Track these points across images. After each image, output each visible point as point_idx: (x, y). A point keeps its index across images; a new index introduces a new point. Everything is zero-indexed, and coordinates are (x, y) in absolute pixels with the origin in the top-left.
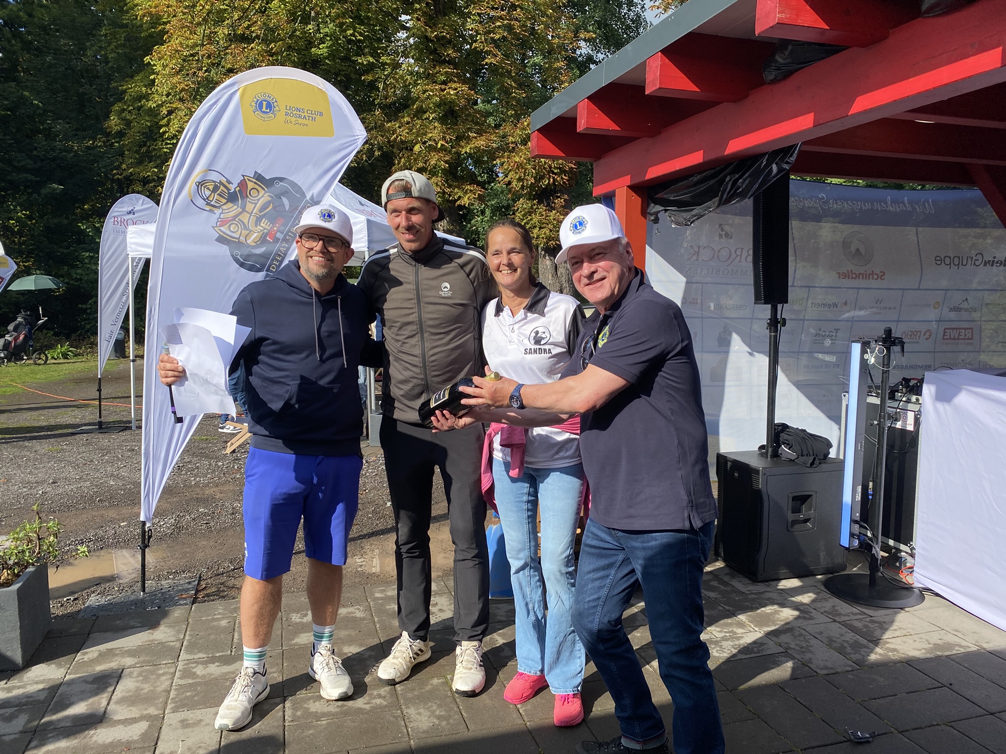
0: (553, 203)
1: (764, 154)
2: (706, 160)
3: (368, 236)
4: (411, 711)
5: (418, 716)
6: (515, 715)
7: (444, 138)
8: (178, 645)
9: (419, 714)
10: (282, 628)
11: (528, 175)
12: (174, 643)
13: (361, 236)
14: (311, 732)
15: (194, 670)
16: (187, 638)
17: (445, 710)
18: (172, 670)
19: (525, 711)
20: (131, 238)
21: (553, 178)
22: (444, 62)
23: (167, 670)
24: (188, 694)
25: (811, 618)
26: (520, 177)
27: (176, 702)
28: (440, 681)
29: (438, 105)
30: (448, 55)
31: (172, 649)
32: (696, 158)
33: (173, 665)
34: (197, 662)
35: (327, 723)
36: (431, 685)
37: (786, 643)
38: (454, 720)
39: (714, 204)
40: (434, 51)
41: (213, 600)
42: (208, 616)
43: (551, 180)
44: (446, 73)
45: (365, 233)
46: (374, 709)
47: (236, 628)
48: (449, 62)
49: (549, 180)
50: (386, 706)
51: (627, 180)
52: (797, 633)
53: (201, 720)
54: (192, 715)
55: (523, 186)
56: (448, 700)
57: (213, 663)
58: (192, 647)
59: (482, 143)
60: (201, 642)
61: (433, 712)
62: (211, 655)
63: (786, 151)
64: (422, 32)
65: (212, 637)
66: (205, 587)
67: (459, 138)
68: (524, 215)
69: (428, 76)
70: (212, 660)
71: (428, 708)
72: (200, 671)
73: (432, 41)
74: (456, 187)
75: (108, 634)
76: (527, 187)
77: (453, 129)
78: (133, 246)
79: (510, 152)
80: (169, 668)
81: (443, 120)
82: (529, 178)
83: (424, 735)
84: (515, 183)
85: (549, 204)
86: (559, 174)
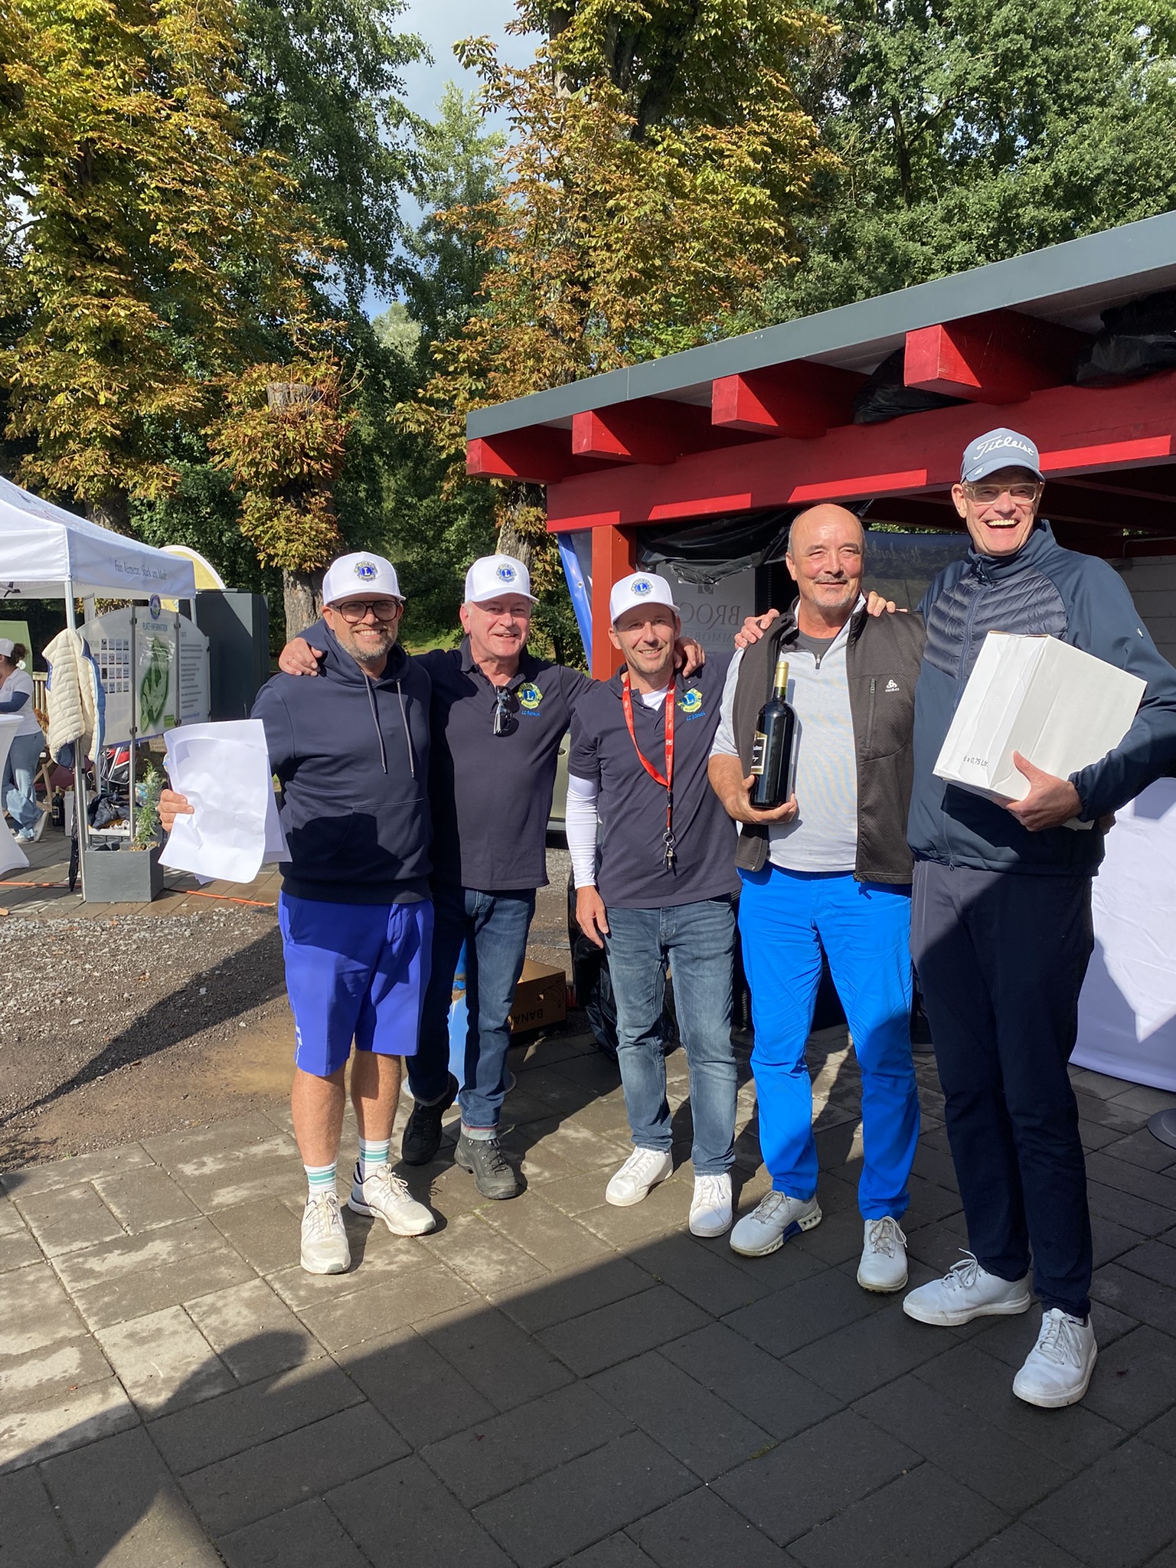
0: (305, 502)
2: (755, 506)
3: (70, 557)
4: (458, 1261)
5: (472, 1267)
6: (596, 1243)
7: (109, 388)
8: (27, 1237)
9: (471, 1263)
10: (180, 1187)
11: (267, 457)
12: (17, 1235)
13: (58, 556)
14: (339, 1313)
15: (87, 1266)
16: (32, 1224)
17: (502, 1253)
18: (48, 1272)
19: (605, 1235)
21: (308, 465)
22: (102, 259)
23: (39, 1274)
24: (106, 1299)
26: (253, 460)
27: (96, 1314)
28: (469, 1218)
29: (95, 332)
30: (108, 249)
31: (19, 1243)
32: (741, 502)
33: (44, 1265)
34: (84, 1254)
35: (354, 1298)
36: (461, 1225)
38: (523, 1262)
40: (82, 239)
41: (19, 1166)
42: (40, 1188)
43: (305, 467)
44: (105, 278)
45: (65, 551)
46: (405, 1268)
47: (105, 1199)
48: (109, 262)
49: (301, 468)
50: (419, 1263)
51: (615, 517)
53: (159, 1330)
54: (139, 1326)
55: (257, 473)
56: (498, 1240)
57: (111, 1252)
58: (53, 1236)
59: (178, 400)
60: (61, 1226)
61: (488, 1258)
62: (96, 1242)
64: (61, 206)
65: (75, 1216)
67: (134, 388)
68: (257, 520)
69: (70, 280)
70: (103, 1249)
71: (477, 1255)
72: (94, 1264)
73: (75, 221)
74: (127, 466)
76: (265, 475)
77: (123, 373)
79: (232, 418)
80: (39, 1270)
82: (269, 461)
83: (498, 1288)
84: (243, 469)
85: (299, 503)
86: (317, 460)
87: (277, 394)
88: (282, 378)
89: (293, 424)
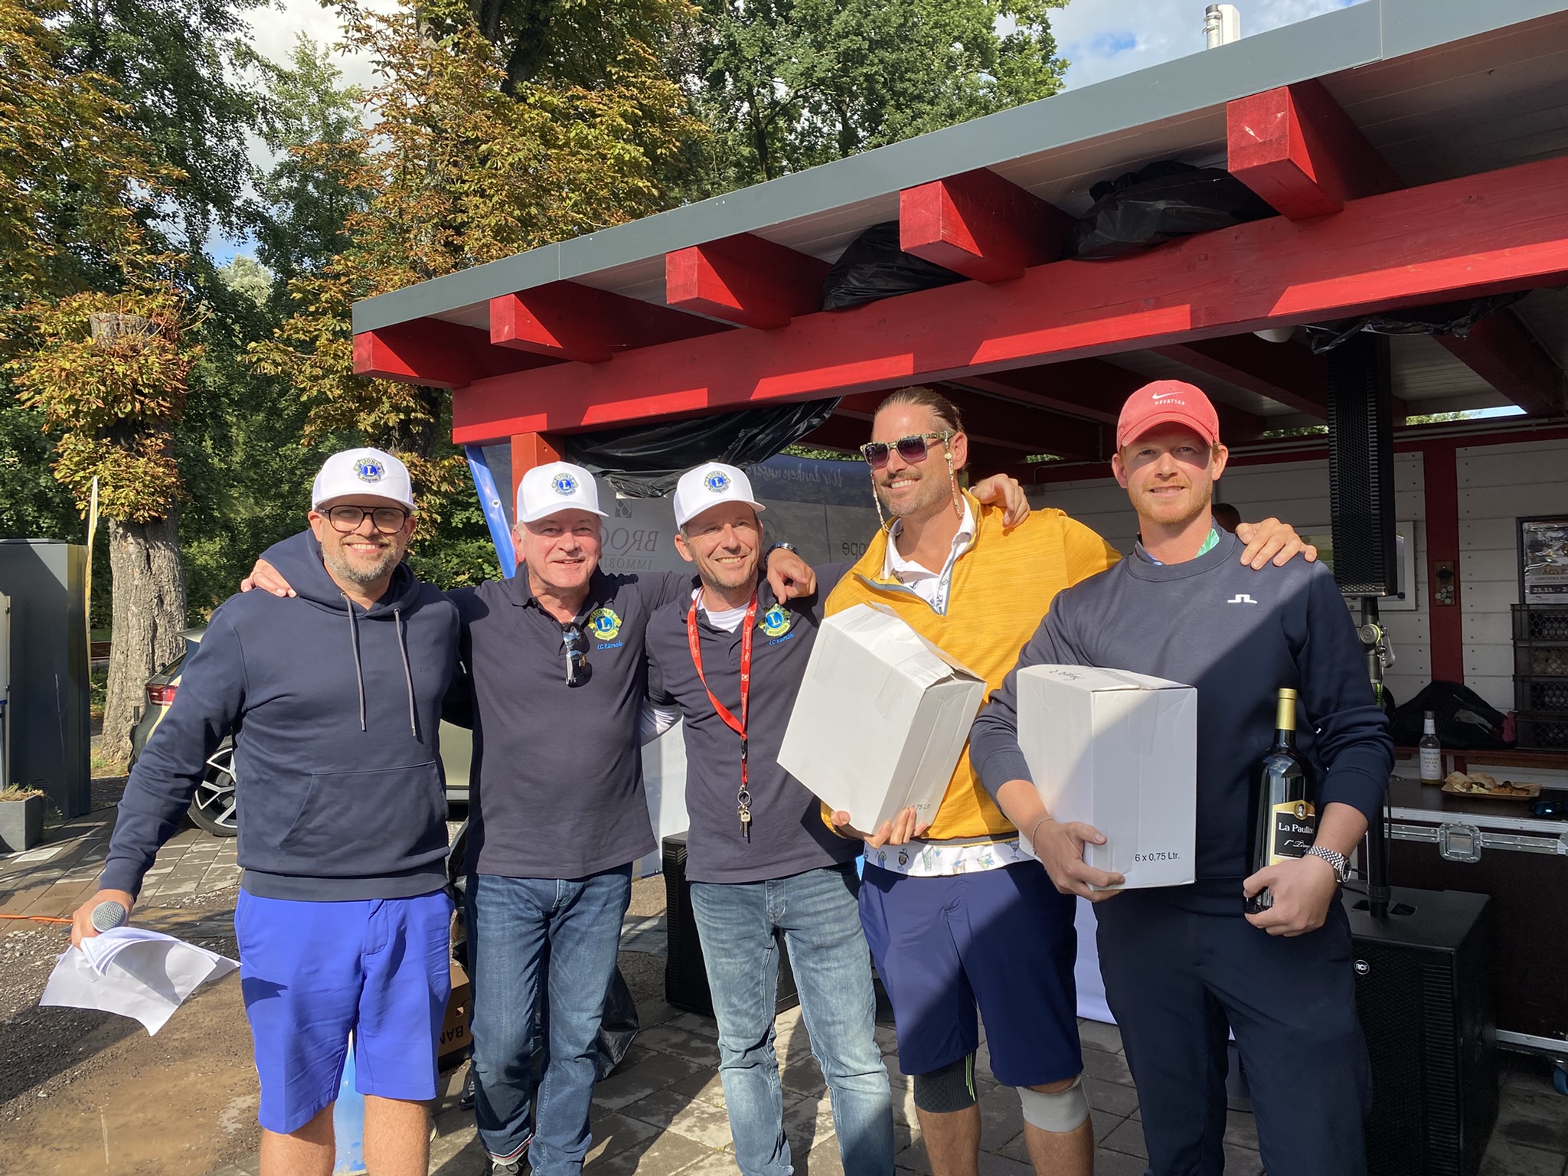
0: (138, 444)
2: (712, 404)
11: (89, 394)
21: (142, 403)
26: (72, 397)
32: (695, 400)
43: (138, 405)
49: (134, 407)
51: (540, 423)
55: (77, 413)
63: (827, 403)
68: (78, 464)
76: (87, 414)
82: (92, 399)
84: (59, 407)
85: (131, 445)
86: (152, 397)
87: (104, 325)
88: (109, 308)
89: (124, 357)
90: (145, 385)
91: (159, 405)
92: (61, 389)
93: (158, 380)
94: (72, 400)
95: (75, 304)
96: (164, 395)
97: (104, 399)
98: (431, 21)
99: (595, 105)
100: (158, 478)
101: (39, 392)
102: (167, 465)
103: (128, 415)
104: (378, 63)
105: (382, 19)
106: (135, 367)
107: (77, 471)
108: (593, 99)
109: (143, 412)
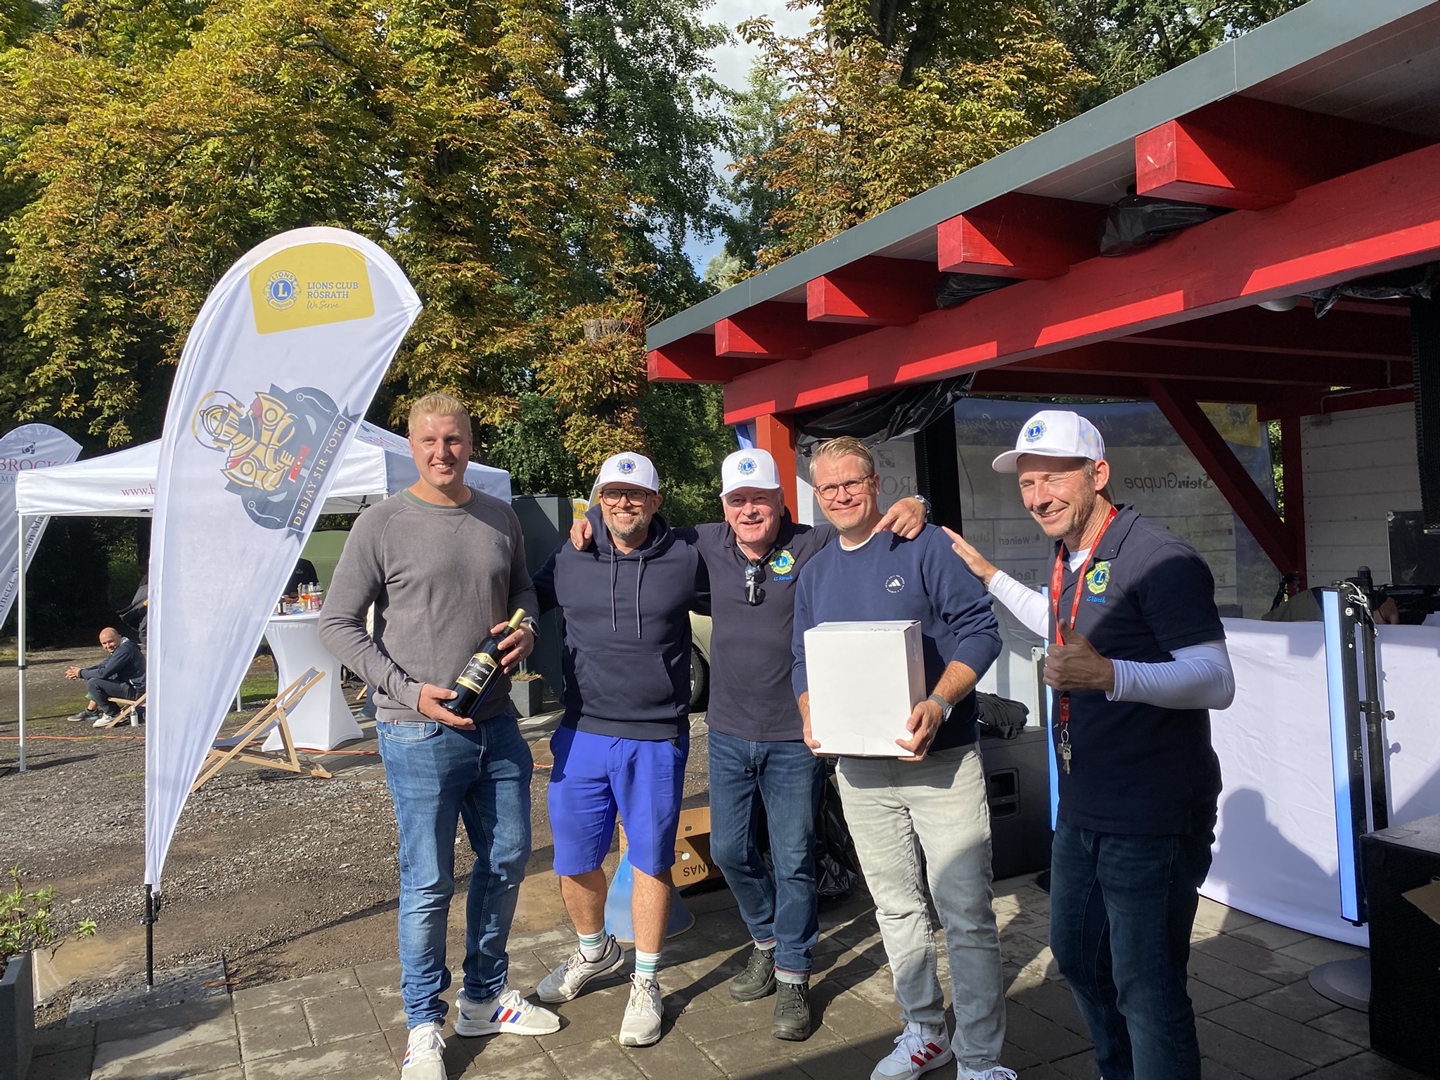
0: (617, 418)
1: (938, 382)
2: (872, 387)
3: (388, 474)
7: (459, 335)
8: (233, 1043)
10: (372, 1007)
11: (583, 382)
12: (227, 1042)
13: (378, 474)
15: (270, 1070)
16: (242, 1034)
18: (238, 1074)
20: (21, 489)
21: (618, 386)
22: (455, 232)
23: (231, 1075)
25: (1030, 922)
26: (572, 386)
29: (449, 291)
30: (459, 224)
31: (226, 1049)
32: (860, 385)
33: (237, 1068)
34: (271, 1060)
37: (1009, 952)
39: (881, 436)
40: (440, 218)
41: (258, 985)
42: (261, 1004)
43: (615, 388)
44: (458, 247)
45: (383, 469)
47: (307, 1014)
48: (460, 234)
49: (612, 389)
51: (771, 407)
52: (1018, 940)
55: (576, 396)
57: (295, 1059)
58: (254, 1044)
59: (514, 340)
60: (264, 1036)
62: (285, 1050)
63: (962, 379)
64: (422, 193)
65: (278, 1028)
66: (237, 971)
67: (480, 334)
68: (578, 435)
69: (431, 252)
70: (291, 1055)
72: (278, 1070)
73: (434, 204)
74: (476, 398)
75: (126, 1043)
76: (582, 398)
77: (471, 322)
78: (27, 500)
79: (555, 352)
80: (233, 1072)
81: (454, 310)
82: (584, 386)
84: (564, 394)
85: (612, 419)
86: (625, 381)
87: (592, 329)
88: (596, 315)
89: (604, 353)
90: (619, 373)
91: (629, 387)
92: (565, 380)
93: (628, 368)
94: (572, 388)
95: (574, 315)
96: (632, 378)
97: (592, 386)
98: (838, 32)
99: (982, 78)
100: (630, 442)
101: (552, 383)
102: (638, 433)
103: (608, 396)
104: (793, 79)
105: (793, 43)
106: (612, 360)
107: (578, 441)
108: (981, 72)
109: (619, 392)
